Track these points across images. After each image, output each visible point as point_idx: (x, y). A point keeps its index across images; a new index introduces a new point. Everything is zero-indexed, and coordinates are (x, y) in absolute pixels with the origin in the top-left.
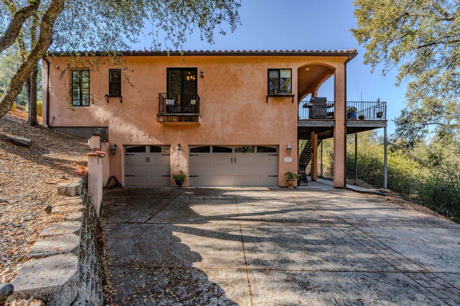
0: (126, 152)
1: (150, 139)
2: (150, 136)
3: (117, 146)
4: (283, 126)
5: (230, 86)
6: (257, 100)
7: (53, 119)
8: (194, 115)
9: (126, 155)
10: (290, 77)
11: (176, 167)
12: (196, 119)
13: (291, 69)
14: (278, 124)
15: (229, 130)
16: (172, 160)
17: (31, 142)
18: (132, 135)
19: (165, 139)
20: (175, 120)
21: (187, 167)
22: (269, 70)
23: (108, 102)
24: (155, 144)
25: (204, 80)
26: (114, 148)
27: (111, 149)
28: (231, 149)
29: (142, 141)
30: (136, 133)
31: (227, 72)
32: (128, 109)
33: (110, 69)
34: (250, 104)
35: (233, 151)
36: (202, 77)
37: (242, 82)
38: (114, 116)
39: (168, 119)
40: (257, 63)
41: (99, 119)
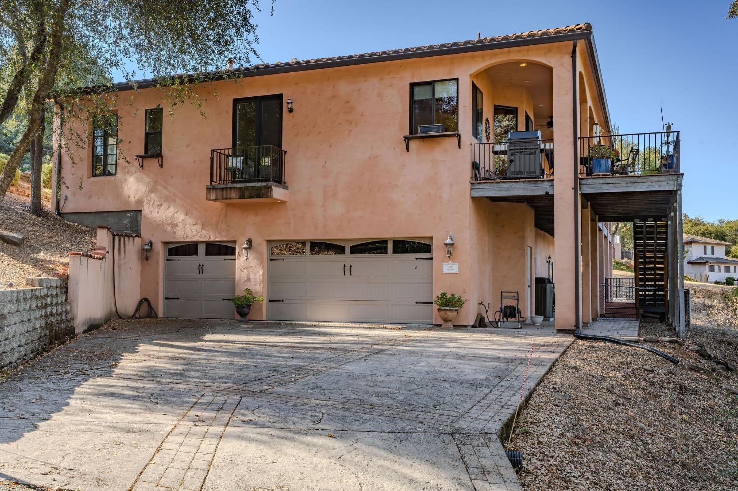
0: (169, 255)
1: (203, 231)
2: (203, 224)
3: (153, 244)
4: (440, 197)
5: (340, 124)
6: (389, 148)
7: (65, 199)
8: (264, 186)
9: (168, 260)
10: (456, 95)
11: (245, 283)
12: (267, 192)
13: (457, 79)
14: (429, 194)
15: (337, 209)
16: (238, 268)
17: (23, 239)
18: (176, 225)
19: (228, 231)
20: (234, 195)
21: (263, 282)
22: (413, 85)
23: (142, 166)
24: (212, 239)
25: (293, 116)
26: (147, 247)
27: (143, 249)
28: (344, 248)
29: (192, 234)
30: (182, 220)
31: (334, 97)
32: (172, 177)
33: (146, 110)
34: (377, 157)
35: (348, 250)
36: (291, 110)
37: (362, 115)
38: (151, 191)
39: (223, 194)
40: (389, 74)
41: (129, 197)
